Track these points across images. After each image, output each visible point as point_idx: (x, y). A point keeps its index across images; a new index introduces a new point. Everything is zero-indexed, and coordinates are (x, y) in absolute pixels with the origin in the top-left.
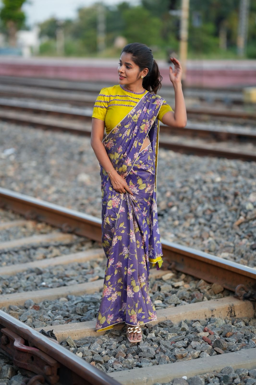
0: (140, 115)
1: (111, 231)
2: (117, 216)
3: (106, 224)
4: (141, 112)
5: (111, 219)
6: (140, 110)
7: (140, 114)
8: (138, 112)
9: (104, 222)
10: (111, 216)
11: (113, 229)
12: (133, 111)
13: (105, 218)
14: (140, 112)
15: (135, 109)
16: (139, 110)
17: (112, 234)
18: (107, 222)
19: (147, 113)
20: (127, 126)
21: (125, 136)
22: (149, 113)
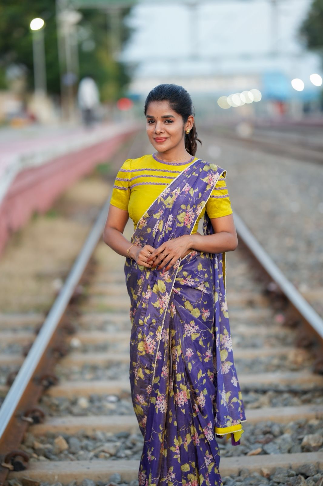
1: (147, 390)
2: (154, 368)
3: (137, 378)
4: (178, 193)
5: (146, 371)
8: (174, 192)
9: (136, 376)
10: (145, 367)
11: (149, 387)
12: (166, 192)
13: (136, 370)
15: (169, 189)
16: (176, 190)
17: (148, 396)
18: (139, 375)
19: (189, 195)
20: (157, 215)
21: (156, 231)
22: (192, 195)
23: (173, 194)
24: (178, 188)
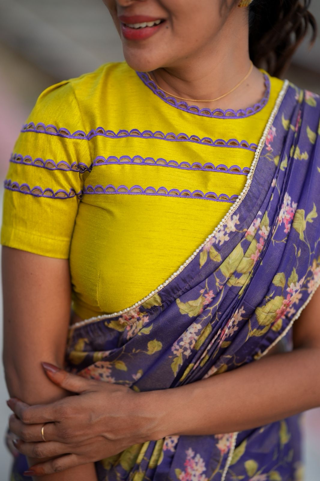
0: (261, 246)
4: (265, 231)
6: (262, 217)
7: (262, 241)
8: (252, 230)
12: (225, 226)
14: (263, 228)
15: (236, 218)
16: (258, 222)
19: (292, 235)
20: (191, 306)
21: (184, 356)
22: (302, 237)
23: (249, 238)
24: (264, 214)
